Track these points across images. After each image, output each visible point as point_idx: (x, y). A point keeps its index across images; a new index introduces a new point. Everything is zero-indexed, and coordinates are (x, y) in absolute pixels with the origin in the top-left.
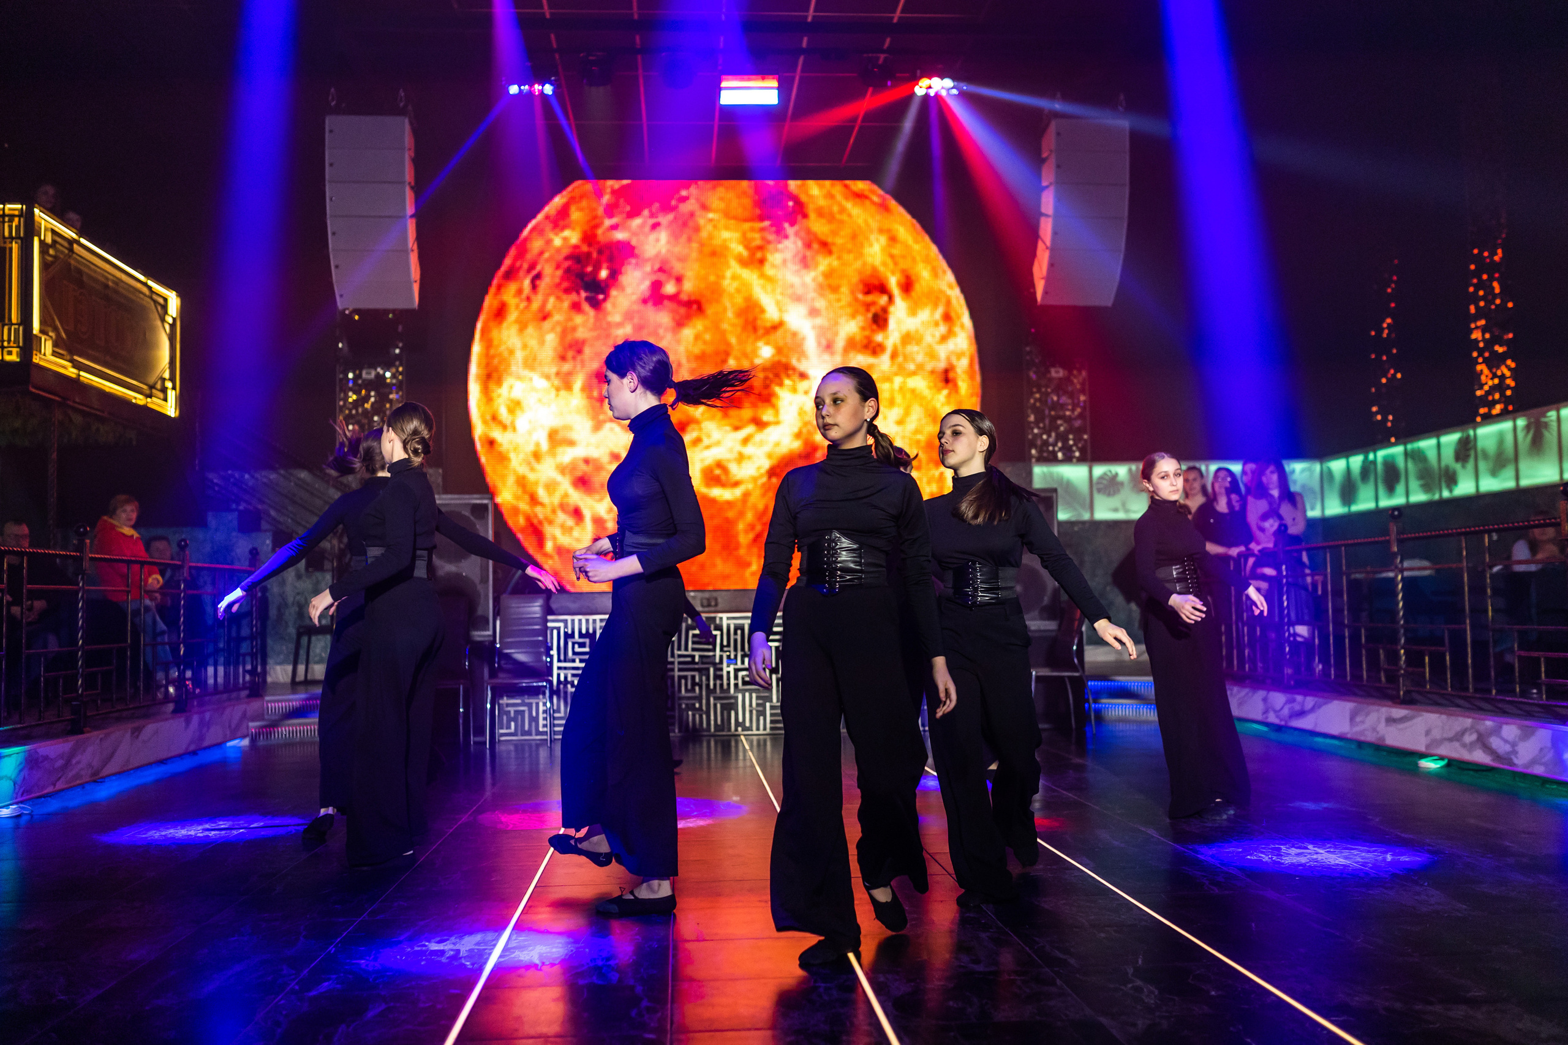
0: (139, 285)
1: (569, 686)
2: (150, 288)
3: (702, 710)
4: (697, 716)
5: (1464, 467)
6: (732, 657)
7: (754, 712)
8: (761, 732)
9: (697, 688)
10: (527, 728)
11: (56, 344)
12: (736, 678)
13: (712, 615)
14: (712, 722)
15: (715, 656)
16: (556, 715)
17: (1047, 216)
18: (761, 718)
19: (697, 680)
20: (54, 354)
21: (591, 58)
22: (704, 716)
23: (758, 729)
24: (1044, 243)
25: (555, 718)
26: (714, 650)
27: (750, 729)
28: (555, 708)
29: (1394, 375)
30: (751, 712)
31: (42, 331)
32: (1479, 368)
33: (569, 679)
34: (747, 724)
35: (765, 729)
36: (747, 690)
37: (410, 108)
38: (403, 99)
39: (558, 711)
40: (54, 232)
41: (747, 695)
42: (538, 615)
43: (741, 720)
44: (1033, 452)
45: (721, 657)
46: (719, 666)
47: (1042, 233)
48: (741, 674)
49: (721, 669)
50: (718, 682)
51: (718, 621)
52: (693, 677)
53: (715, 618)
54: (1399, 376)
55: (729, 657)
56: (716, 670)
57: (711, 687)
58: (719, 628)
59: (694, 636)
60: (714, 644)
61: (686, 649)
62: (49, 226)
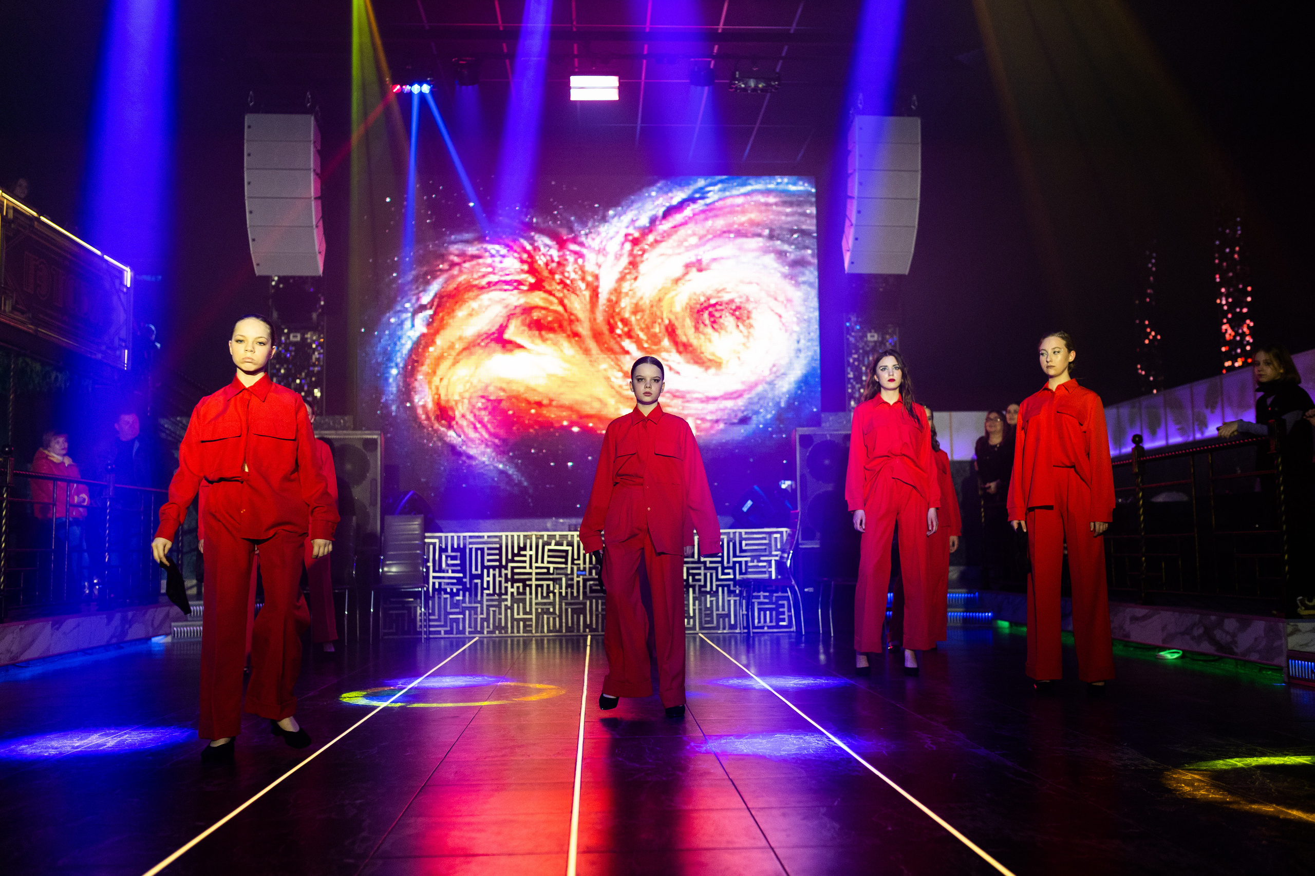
1: (443, 593)
3: (556, 614)
4: (551, 619)
5: (1212, 412)
6: (582, 567)
7: (600, 616)
9: (551, 595)
10: (406, 628)
11: (15, 302)
12: (585, 586)
13: (565, 533)
14: (564, 625)
15: (567, 568)
16: (432, 617)
17: (852, 198)
19: (551, 588)
20: (14, 311)
21: (461, 62)
22: (557, 619)
24: (850, 221)
25: (430, 620)
26: (566, 563)
27: (596, 630)
28: (430, 611)
29: (1155, 337)
30: (597, 616)
32: (1224, 327)
33: (443, 587)
34: (594, 627)
36: (594, 597)
37: (317, 108)
38: (310, 100)
39: (433, 614)
40: (16, 211)
41: (594, 601)
42: (417, 532)
43: (588, 622)
44: (852, 403)
45: (572, 569)
46: (570, 577)
47: (848, 213)
48: (589, 583)
49: (572, 579)
50: (569, 590)
51: (569, 539)
52: (548, 586)
53: (567, 536)
54: (1159, 337)
55: (579, 569)
56: (568, 579)
57: (564, 594)
58: (570, 544)
59: (549, 550)
60: (566, 557)
61: (542, 562)
62: (11, 204)
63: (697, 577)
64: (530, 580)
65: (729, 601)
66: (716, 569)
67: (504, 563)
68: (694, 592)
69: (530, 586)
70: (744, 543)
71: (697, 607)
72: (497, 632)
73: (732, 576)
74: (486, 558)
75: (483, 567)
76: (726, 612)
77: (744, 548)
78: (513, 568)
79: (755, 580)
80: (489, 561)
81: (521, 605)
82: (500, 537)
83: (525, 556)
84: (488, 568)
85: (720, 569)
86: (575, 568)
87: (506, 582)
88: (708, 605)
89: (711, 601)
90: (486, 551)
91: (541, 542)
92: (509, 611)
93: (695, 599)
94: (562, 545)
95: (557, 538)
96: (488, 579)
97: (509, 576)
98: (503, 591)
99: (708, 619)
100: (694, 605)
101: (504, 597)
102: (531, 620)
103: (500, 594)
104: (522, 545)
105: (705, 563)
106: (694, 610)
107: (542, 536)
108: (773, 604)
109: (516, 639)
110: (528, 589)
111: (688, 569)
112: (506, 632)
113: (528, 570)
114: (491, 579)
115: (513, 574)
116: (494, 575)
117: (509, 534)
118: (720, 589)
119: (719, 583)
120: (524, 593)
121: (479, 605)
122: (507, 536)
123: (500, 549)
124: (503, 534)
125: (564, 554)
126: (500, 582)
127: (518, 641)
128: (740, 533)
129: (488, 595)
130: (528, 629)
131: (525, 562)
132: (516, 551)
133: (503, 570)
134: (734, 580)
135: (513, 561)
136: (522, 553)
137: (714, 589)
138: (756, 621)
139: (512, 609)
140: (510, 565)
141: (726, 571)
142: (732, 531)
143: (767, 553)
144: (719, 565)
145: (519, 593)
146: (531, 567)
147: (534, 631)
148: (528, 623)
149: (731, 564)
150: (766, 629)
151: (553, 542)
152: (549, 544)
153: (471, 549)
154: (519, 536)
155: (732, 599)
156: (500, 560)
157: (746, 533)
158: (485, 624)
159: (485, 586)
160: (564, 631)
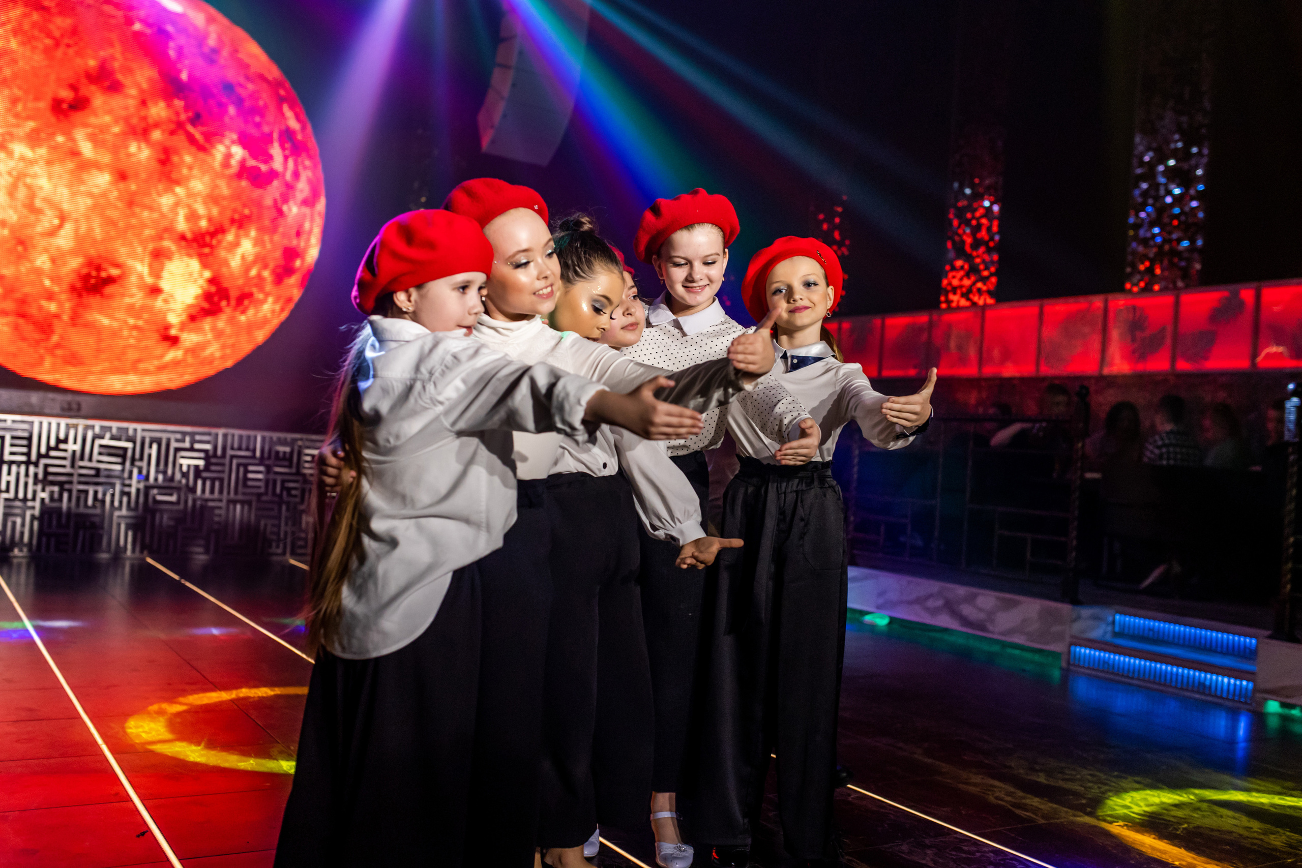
3: (103, 530)
6: (144, 472)
9: (98, 504)
12: (146, 495)
13: (124, 425)
15: (123, 470)
19: (100, 496)
24: (498, 92)
26: (123, 463)
36: (156, 510)
41: (158, 515)
45: (131, 473)
46: (127, 482)
48: (152, 492)
49: (130, 486)
50: (125, 499)
51: (131, 432)
52: (96, 493)
53: (127, 429)
55: (140, 472)
56: (124, 485)
57: (116, 504)
58: (132, 440)
59: (101, 446)
60: (124, 457)
61: (90, 460)
63: (294, 492)
64: (71, 483)
67: (34, 457)
68: (288, 510)
69: (70, 492)
71: (289, 529)
72: (16, 551)
74: (8, 449)
78: (46, 466)
80: (12, 453)
81: (55, 516)
82: (32, 423)
83: (66, 450)
84: (11, 463)
86: (135, 471)
87: (35, 483)
88: (304, 525)
90: (7, 441)
91: (90, 435)
92: (36, 523)
93: (287, 518)
94: (119, 439)
95: (114, 431)
96: (9, 478)
97: (41, 476)
98: (30, 496)
99: (301, 543)
100: (286, 524)
101: (30, 504)
102: (66, 536)
103: (25, 499)
104: (62, 436)
105: (304, 475)
106: (286, 533)
107: (93, 427)
110: (66, 496)
111: (283, 482)
113: (68, 470)
114: (12, 479)
115: (46, 473)
116: (18, 474)
117: (45, 420)
120: (60, 500)
122: (41, 423)
123: (30, 439)
124: (36, 420)
125: (121, 452)
126: (26, 484)
127: (47, 564)
129: (7, 500)
130: (63, 547)
131: (64, 458)
132: (53, 443)
133: (32, 469)
135: (47, 456)
136: (62, 446)
139: (40, 520)
140: (43, 461)
145: (52, 499)
146: (73, 466)
147: (70, 551)
148: (62, 540)
151: (108, 435)
152: (102, 437)
154: (59, 425)
156: (28, 455)
159: (4, 487)
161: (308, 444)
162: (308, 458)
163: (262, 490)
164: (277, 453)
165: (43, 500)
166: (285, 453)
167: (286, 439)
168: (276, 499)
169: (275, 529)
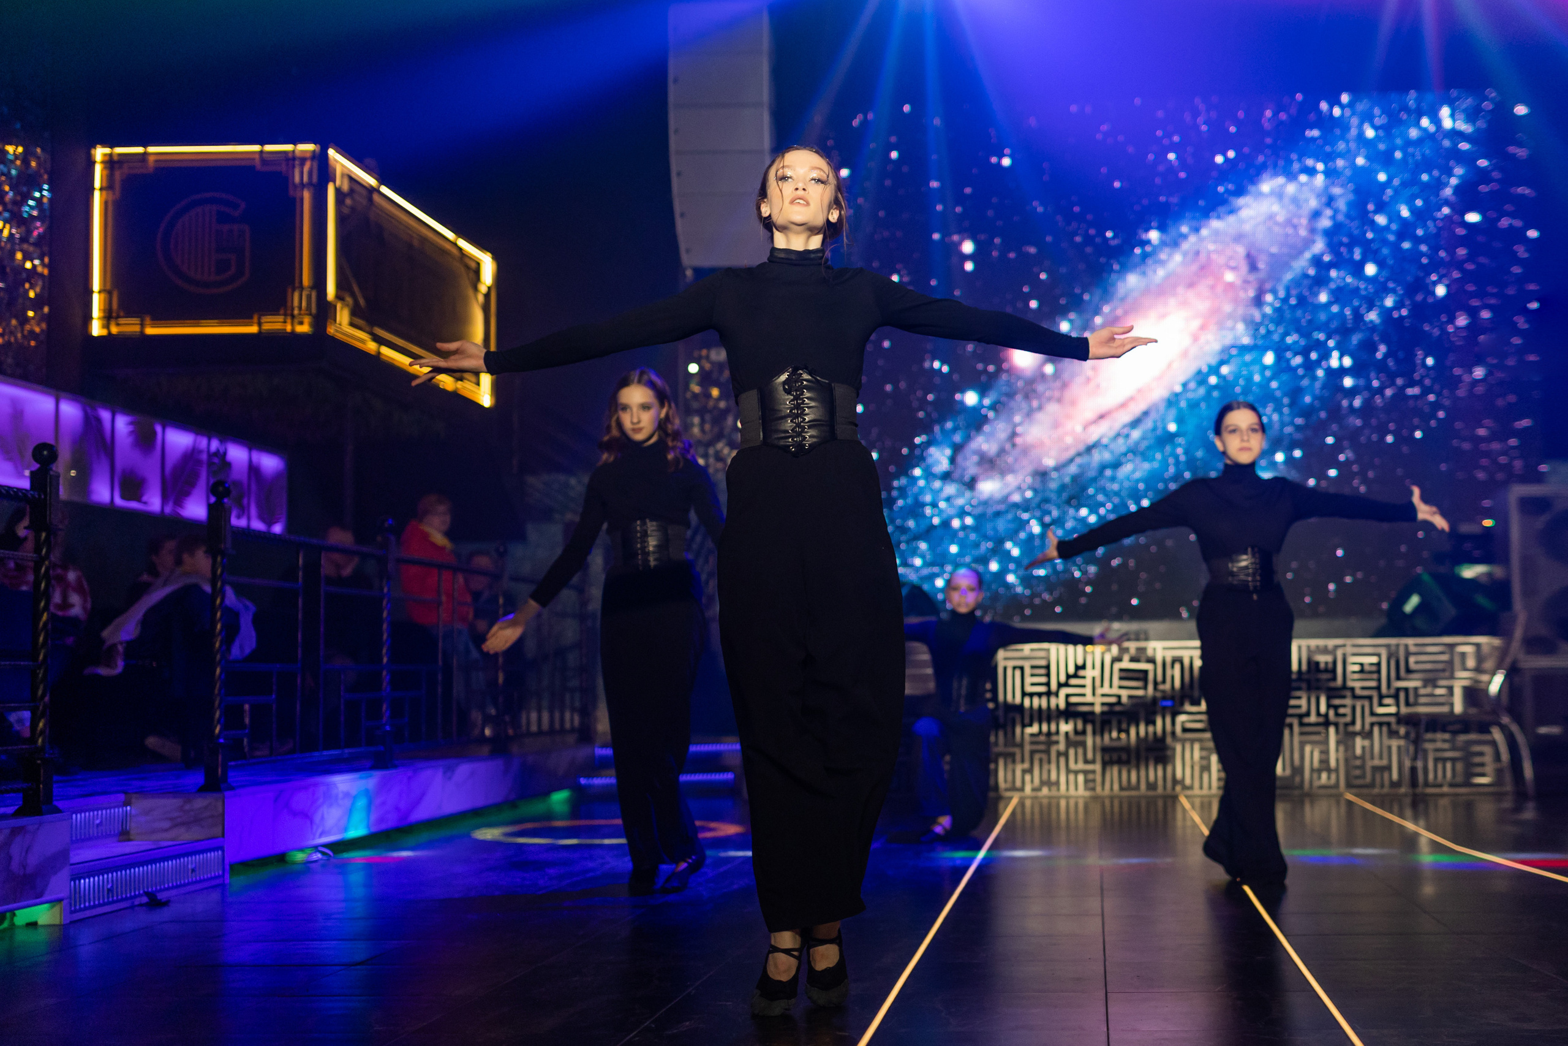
0: (448, 246)
2: (460, 249)
3: (1131, 763)
4: (1125, 771)
7: (1197, 767)
8: (1205, 792)
9: (1124, 736)
11: (355, 312)
12: (1172, 723)
13: (1142, 645)
14: (1144, 779)
15: (1145, 696)
18: (1206, 776)
19: (1124, 726)
20: (352, 324)
22: (1134, 772)
23: (1201, 788)
26: (1144, 688)
27: (1191, 788)
30: (1192, 767)
31: (339, 297)
34: (1188, 781)
35: (1210, 787)
36: (1185, 739)
40: (352, 180)
41: (1188, 746)
43: (1179, 775)
45: (1154, 698)
46: (1151, 709)
48: (1179, 719)
50: (1151, 729)
51: (1150, 653)
52: (1119, 723)
53: (1146, 649)
56: (1146, 713)
57: (1142, 734)
58: (1152, 661)
59: (1121, 670)
60: (1145, 681)
61: (1111, 686)
62: (346, 172)
63: (1342, 711)
64: (1093, 713)
65: (1390, 748)
66: (1370, 698)
67: (1054, 686)
68: (1337, 732)
69: (1093, 722)
70: (1412, 660)
71: (1341, 755)
72: (1045, 791)
73: (1392, 710)
74: (1029, 680)
75: (1024, 694)
76: (1385, 762)
77: (1412, 666)
78: (1068, 696)
79: (1427, 715)
80: (1033, 684)
81: (1080, 751)
82: (1048, 650)
83: (1084, 677)
84: (1031, 695)
85: (1375, 701)
86: (1158, 696)
87: (1058, 714)
88: (1359, 752)
89: (1363, 748)
90: (1028, 671)
91: (1108, 661)
92: (1062, 760)
93: (1338, 743)
94: (1138, 661)
95: (1133, 652)
96: (1031, 712)
97: (1062, 708)
98: (1053, 730)
99: (1358, 772)
100: (1337, 750)
101: (1054, 738)
102: (1094, 772)
103: (1049, 734)
104: (1080, 662)
105: (1352, 689)
106: (1337, 760)
107: (1110, 651)
108: (1453, 749)
109: (1072, 802)
110: (1089, 727)
112: (1058, 789)
113: (1089, 698)
115: (1068, 704)
118: (1376, 730)
119: (1374, 719)
120: (1084, 732)
121: (1017, 751)
123: (1048, 667)
125: (1141, 675)
127: (1076, 804)
128: (1406, 646)
129: (1032, 735)
130: (1091, 785)
131: (1084, 686)
132: (1071, 670)
133: (1053, 698)
134: (1397, 715)
135: (1066, 685)
136: (1081, 673)
137: (1367, 727)
138: (1431, 776)
139: (1066, 755)
140: (1064, 691)
141: (1387, 701)
142: (1393, 641)
143: (1447, 674)
144: (1375, 694)
145: (1076, 732)
146: (1094, 694)
147: (1099, 789)
148: (1091, 776)
149: (1392, 691)
150: (1445, 789)
151: (1126, 657)
152: (1121, 661)
153: (1005, 669)
155: (1395, 743)
156: (1048, 684)
157: (1416, 645)
158: (1028, 777)
159: (1026, 721)
160: (1143, 786)
161: (1356, 650)
162: (1357, 668)
163: (1304, 709)
164: (1317, 664)
165: (1067, 733)
166: (1326, 663)
167: (1326, 647)
168: (1321, 720)
169: (1324, 757)
